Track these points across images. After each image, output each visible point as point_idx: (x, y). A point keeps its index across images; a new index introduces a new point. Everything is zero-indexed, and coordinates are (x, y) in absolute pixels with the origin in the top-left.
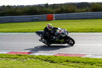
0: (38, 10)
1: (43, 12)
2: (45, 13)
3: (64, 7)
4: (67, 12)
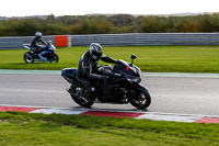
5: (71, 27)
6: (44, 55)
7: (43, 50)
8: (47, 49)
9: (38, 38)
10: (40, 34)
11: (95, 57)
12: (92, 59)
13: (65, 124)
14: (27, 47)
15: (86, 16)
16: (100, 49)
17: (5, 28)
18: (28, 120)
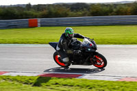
1: (24, 16)
2: (27, 16)
3: (52, 9)
4: (57, 15)
5: (40, 13)
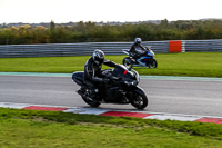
0: (152, 30)
1: (162, 36)
5: (185, 32)
6: (143, 61)
7: (142, 55)
8: (146, 54)
9: (137, 44)
10: (140, 39)
11: (97, 62)
12: (95, 64)
13: (180, 131)
14: (126, 52)
15: (200, 21)
16: (102, 55)
17: (119, 33)
18: (142, 126)
